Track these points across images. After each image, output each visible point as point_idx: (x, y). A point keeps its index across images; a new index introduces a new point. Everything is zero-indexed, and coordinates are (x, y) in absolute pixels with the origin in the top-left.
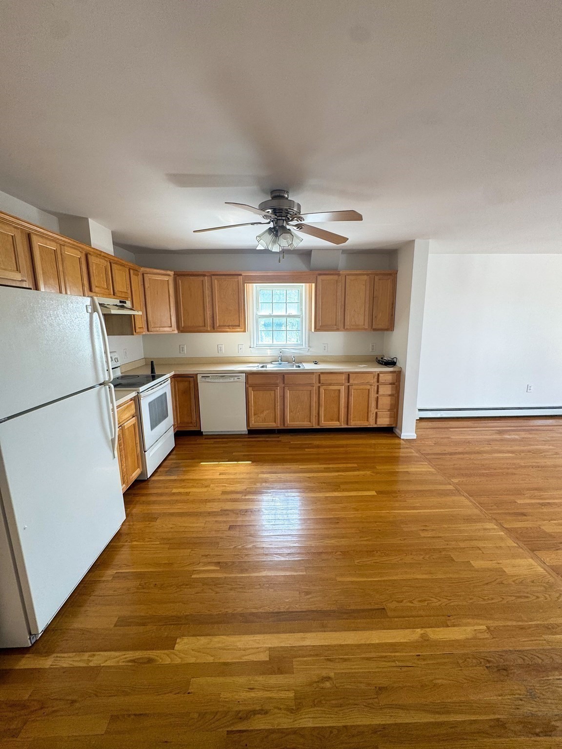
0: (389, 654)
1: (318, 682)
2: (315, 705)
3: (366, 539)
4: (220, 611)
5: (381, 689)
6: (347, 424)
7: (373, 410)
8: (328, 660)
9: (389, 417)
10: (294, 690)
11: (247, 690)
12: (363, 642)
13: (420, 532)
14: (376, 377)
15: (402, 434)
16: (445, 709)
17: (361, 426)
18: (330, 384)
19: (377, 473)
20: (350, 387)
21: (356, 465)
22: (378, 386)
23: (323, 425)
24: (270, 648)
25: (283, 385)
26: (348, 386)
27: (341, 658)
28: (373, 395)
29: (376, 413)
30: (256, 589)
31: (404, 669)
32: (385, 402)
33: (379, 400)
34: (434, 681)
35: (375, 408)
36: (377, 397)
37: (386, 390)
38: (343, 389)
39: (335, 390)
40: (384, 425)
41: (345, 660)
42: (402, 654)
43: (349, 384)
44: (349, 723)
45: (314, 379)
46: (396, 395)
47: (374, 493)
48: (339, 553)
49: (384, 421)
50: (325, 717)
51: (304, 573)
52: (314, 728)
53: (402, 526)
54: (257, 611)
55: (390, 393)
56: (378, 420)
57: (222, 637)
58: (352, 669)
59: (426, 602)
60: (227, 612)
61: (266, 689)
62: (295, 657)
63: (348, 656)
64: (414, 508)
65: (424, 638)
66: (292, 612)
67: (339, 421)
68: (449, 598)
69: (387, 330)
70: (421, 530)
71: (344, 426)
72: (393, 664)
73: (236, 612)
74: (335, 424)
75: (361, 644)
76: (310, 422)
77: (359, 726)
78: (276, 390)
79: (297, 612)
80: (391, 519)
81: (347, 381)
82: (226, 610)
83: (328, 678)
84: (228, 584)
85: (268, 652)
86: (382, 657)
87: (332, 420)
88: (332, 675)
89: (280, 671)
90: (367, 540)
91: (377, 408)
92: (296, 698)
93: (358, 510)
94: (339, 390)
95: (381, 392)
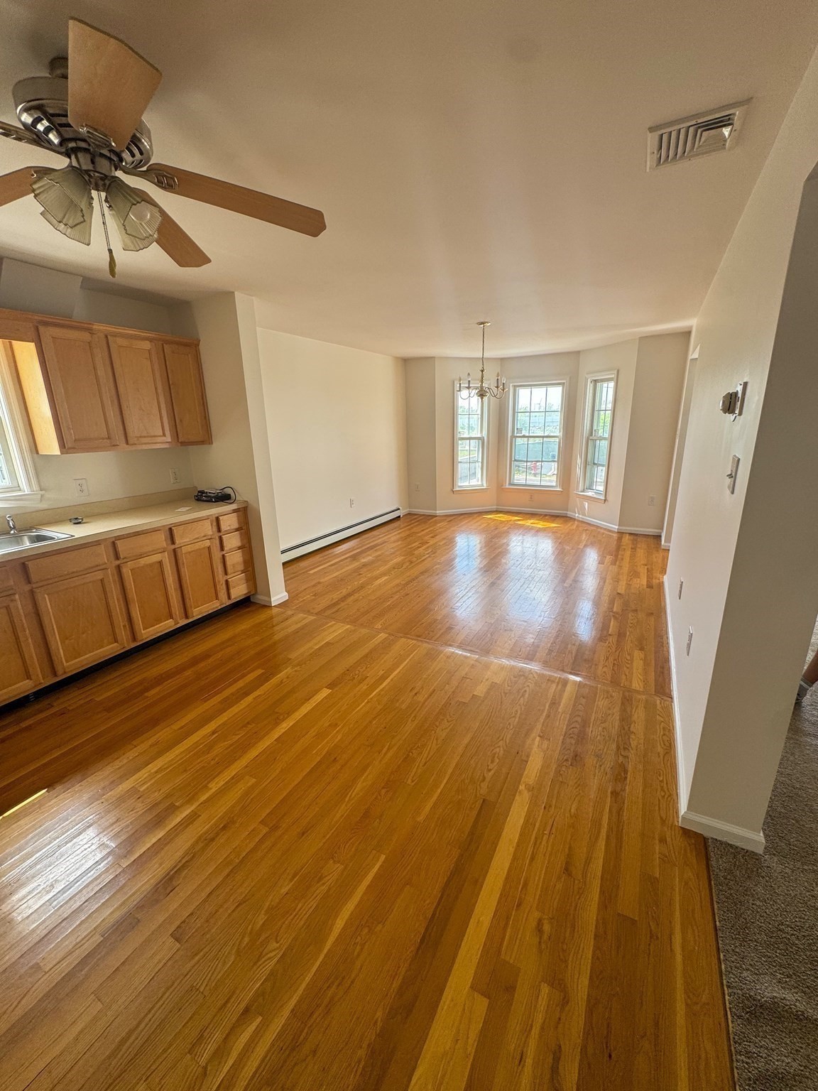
0: (534, 832)
1: (541, 938)
2: (566, 961)
3: (385, 749)
4: (359, 1061)
5: (567, 870)
6: (187, 617)
7: (221, 578)
8: (519, 905)
9: (245, 582)
10: (540, 982)
11: (520, 1068)
12: (512, 850)
13: (415, 698)
14: (215, 524)
15: (272, 600)
16: (597, 823)
17: (208, 611)
18: (141, 556)
19: (299, 664)
20: (178, 550)
21: (260, 671)
22: (221, 538)
23: (144, 637)
24: (471, 987)
25: (27, 588)
26: (174, 550)
27: (522, 889)
28: (217, 555)
29: (227, 582)
30: (359, 955)
31: (554, 831)
32: (235, 559)
33: (227, 559)
34: (572, 814)
35: (224, 573)
36: (223, 556)
37: (233, 541)
38: (166, 559)
39: (151, 565)
40: (240, 596)
41: (525, 885)
42: (539, 821)
43: (173, 547)
44: (592, 928)
45: (103, 555)
46: (247, 545)
47: (325, 692)
48: (383, 791)
49: (239, 591)
50: (582, 955)
51: (383, 857)
52: (591, 978)
53: (397, 705)
54: (401, 978)
55: (239, 544)
56: (232, 591)
57: (413, 1082)
58: (537, 885)
59: (496, 758)
60: (369, 1045)
61: (528, 1028)
62: (499, 952)
63: (522, 879)
64: (383, 678)
65: (530, 789)
66: (434, 915)
67: (172, 618)
68: (501, 738)
69: (202, 443)
70: (414, 696)
71: (183, 622)
72: (545, 837)
73: (379, 1024)
74: (168, 625)
75: (514, 853)
76: (116, 641)
77: (597, 920)
78: (12, 605)
79: (437, 907)
80: (380, 707)
81: (169, 542)
82: (365, 1046)
83: (540, 922)
84: (312, 1014)
85: (476, 993)
86: (535, 844)
87: (159, 621)
88: (537, 915)
89: (511, 989)
90: (388, 749)
91: (226, 573)
92: (552, 985)
93: (336, 725)
94: (160, 563)
95: (227, 546)
